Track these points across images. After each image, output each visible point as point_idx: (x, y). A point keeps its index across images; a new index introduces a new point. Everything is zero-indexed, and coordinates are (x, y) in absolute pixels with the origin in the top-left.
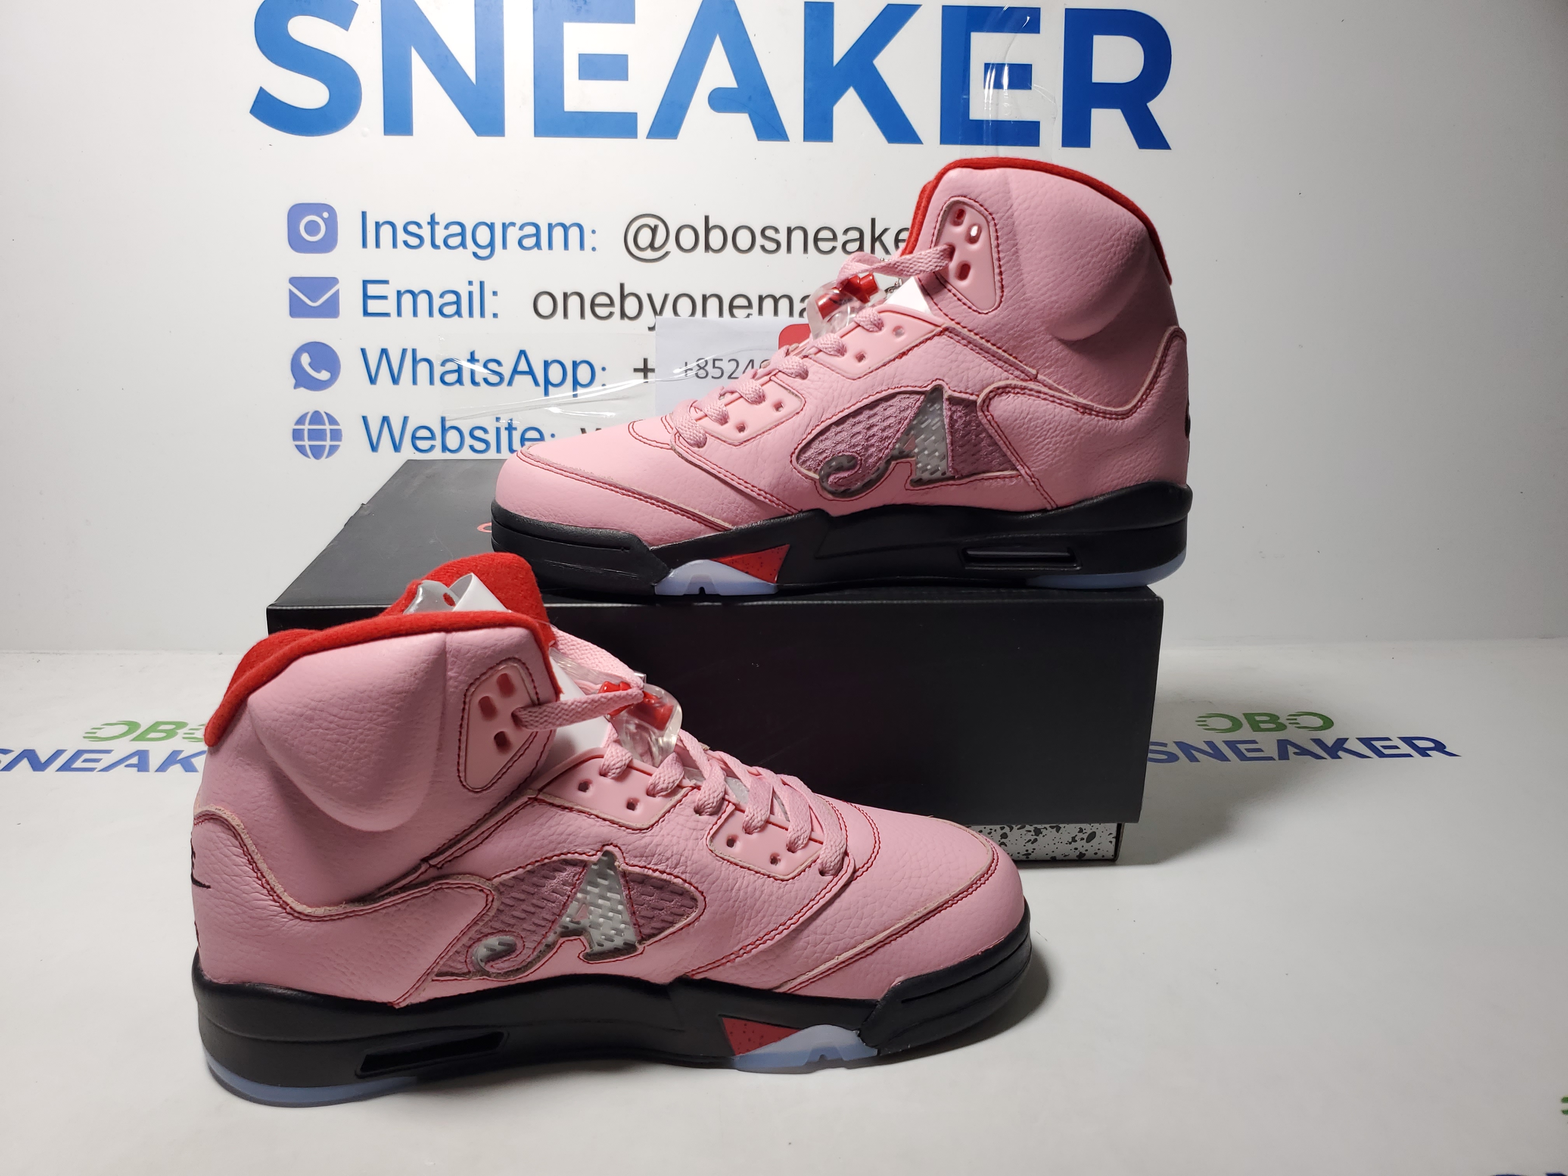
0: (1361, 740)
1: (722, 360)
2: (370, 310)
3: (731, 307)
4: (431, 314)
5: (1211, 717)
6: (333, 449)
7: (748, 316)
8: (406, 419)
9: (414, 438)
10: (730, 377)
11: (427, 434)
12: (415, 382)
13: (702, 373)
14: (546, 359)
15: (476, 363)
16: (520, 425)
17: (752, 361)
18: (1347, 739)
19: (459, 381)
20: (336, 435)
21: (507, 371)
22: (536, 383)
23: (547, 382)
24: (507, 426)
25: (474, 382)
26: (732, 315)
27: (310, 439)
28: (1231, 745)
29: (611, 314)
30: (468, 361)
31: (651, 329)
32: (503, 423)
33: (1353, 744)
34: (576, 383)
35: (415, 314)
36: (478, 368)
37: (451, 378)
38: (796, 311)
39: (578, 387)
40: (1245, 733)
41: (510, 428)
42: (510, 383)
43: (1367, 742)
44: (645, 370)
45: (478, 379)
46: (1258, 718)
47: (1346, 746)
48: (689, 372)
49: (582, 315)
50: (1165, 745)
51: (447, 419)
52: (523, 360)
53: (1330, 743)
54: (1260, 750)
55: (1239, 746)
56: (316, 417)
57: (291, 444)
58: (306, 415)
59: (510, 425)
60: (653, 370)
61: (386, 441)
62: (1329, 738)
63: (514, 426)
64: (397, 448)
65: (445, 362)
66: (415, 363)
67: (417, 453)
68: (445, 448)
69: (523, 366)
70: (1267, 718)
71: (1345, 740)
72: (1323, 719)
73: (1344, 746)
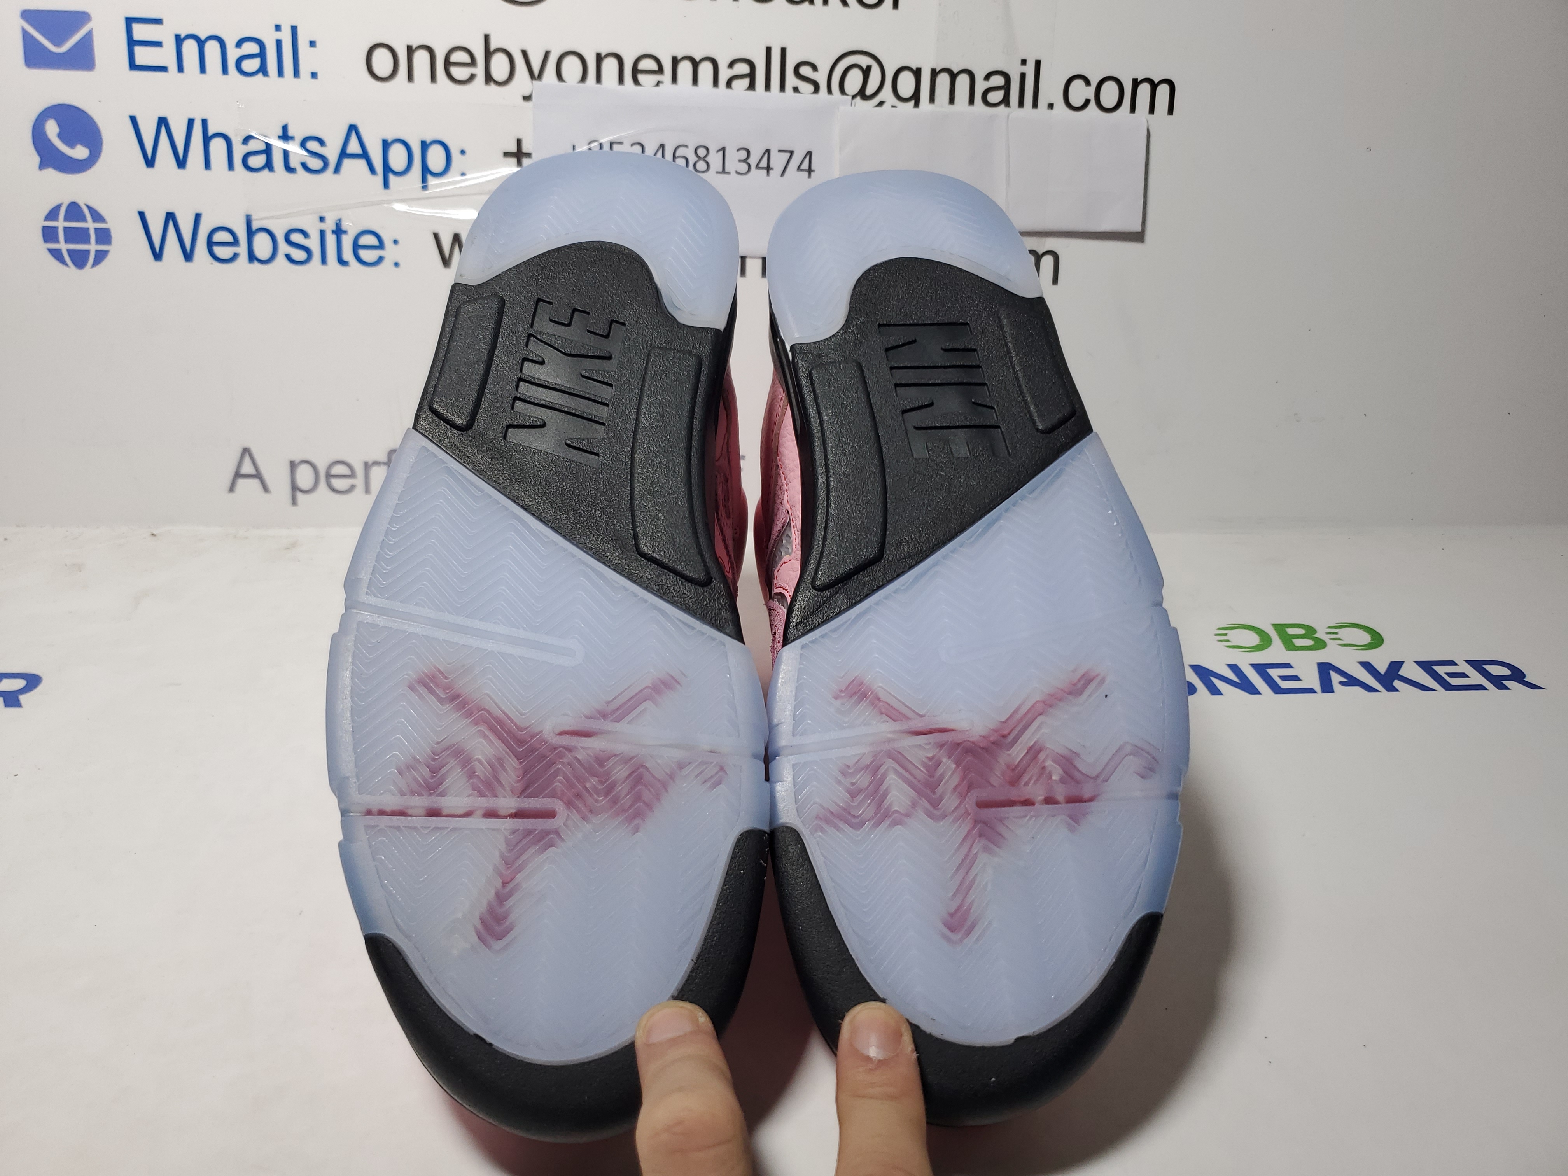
0: (1421, 664)
1: (621, 143)
2: (139, 61)
3: (635, 71)
4: (225, 71)
5: (1233, 628)
6: (101, 256)
7: (658, 83)
8: (198, 216)
9: (210, 244)
11: (228, 238)
12: (207, 165)
14: (385, 138)
15: (291, 142)
16: (351, 227)
17: (662, 146)
18: (1402, 663)
19: (269, 165)
20: (104, 236)
21: (332, 152)
22: (372, 170)
23: (387, 169)
24: (334, 228)
25: (289, 169)
26: (636, 81)
27: (67, 241)
28: (1261, 669)
29: (472, 77)
30: (280, 137)
31: (527, 98)
32: (329, 226)
33: (1410, 671)
34: (426, 171)
35: (203, 69)
36: (293, 148)
37: (257, 161)
38: (723, 80)
39: (429, 177)
40: (1276, 653)
41: (339, 231)
42: (337, 170)
43: (1427, 666)
44: (519, 155)
45: (294, 163)
46: (1291, 631)
47: (1402, 672)
49: (433, 78)
51: (254, 217)
52: (354, 138)
53: (1382, 669)
54: (1296, 678)
55: (1269, 671)
56: (74, 211)
57: (42, 248)
58: (59, 207)
59: (338, 225)
60: (529, 155)
61: (172, 246)
62: (1381, 661)
63: (344, 228)
64: (188, 256)
65: (247, 139)
66: (207, 139)
67: (216, 264)
68: (252, 257)
69: (354, 147)
70: (1301, 631)
71: (1400, 664)
72: (1370, 634)
73: (1400, 673)
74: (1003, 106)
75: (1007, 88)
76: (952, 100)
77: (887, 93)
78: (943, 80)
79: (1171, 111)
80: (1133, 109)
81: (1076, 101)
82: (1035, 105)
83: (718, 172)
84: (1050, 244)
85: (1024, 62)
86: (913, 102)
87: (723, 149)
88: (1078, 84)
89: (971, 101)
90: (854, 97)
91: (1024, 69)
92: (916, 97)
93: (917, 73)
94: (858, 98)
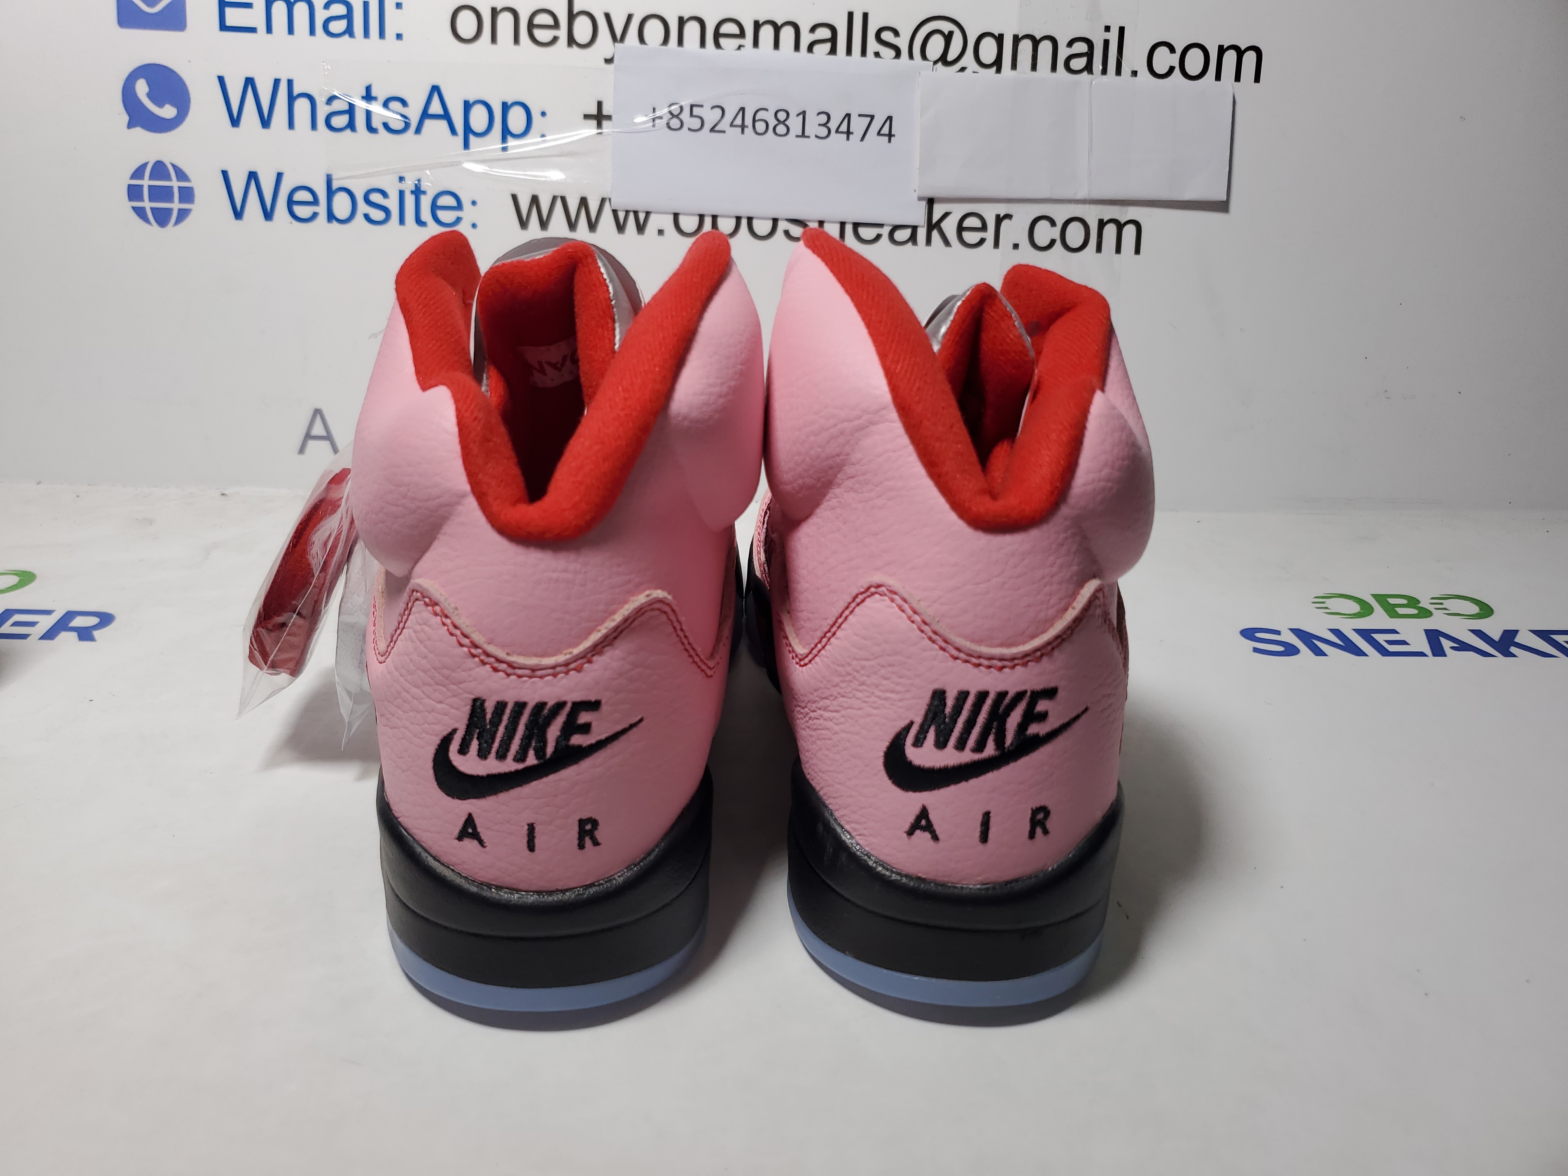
0: (1537, 633)
1: (701, 106)
2: (229, 23)
3: (717, 35)
4: (312, 32)
5: (1330, 597)
6: (183, 214)
7: (740, 47)
8: (279, 176)
9: (291, 203)
10: (712, 130)
11: (308, 197)
12: (291, 125)
13: (675, 123)
14: (467, 99)
15: (373, 102)
16: (430, 188)
17: (743, 109)
18: (1517, 631)
19: (351, 126)
20: (187, 195)
21: (414, 113)
22: (453, 131)
23: (468, 129)
24: (413, 188)
25: (371, 129)
26: (718, 45)
27: (151, 199)
28: (1365, 634)
29: (555, 39)
30: (363, 97)
31: (609, 61)
32: (408, 186)
33: (1527, 639)
34: (506, 133)
35: (291, 31)
37: (340, 121)
38: (804, 44)
39: (509, 138)
40: (1378, 619)
41: (418, 192)
42: (418, 131)
43: (1544, 635)
44: (599, 117)
45: (376, 123)
46: (1392, 601)
47: (1518, 639)
48: (657, 121)
49: (516, 40)
50: (1278, 633)
51: (334, 177)
52: (436, 99)
53: (1496, 636)
54: (1404, 643)
55: (1375, 636)
56: (159, 170)
57: (126, 205)
58: (145, 165)
59: (417, 186)
60: (609, 118)
61: (253, 206)
62: (1494, 628)
63: (423, 189)
64: (268, 215)
65: (331, 99)
66: (291, 99)
67: (294, 222)
68: (331, 217)
69: (436, 108)
70: (1404, 601)
71: (1515, 632)
72: (1477, 605)
73: (1516, 640)
74: (1085, 73)
75: (1090, 55)
76: (1034, 67)
77: (968, 59)
78: (1026, 46)
79: (1257, 79)
80: (1218, 77)
81: (1160, 69)
82: (1118, 72)
83: (797, 136)
84: (1132, 213)
85: (1107, 29)
86: (994, 69)
87: (804, 113)
88: (1162, 51)
89: (1054, 68)
90: (935, 62)
91: (1107, 36)
92: (998, 64)
93: (1000, 39)
94: (940, 64)
